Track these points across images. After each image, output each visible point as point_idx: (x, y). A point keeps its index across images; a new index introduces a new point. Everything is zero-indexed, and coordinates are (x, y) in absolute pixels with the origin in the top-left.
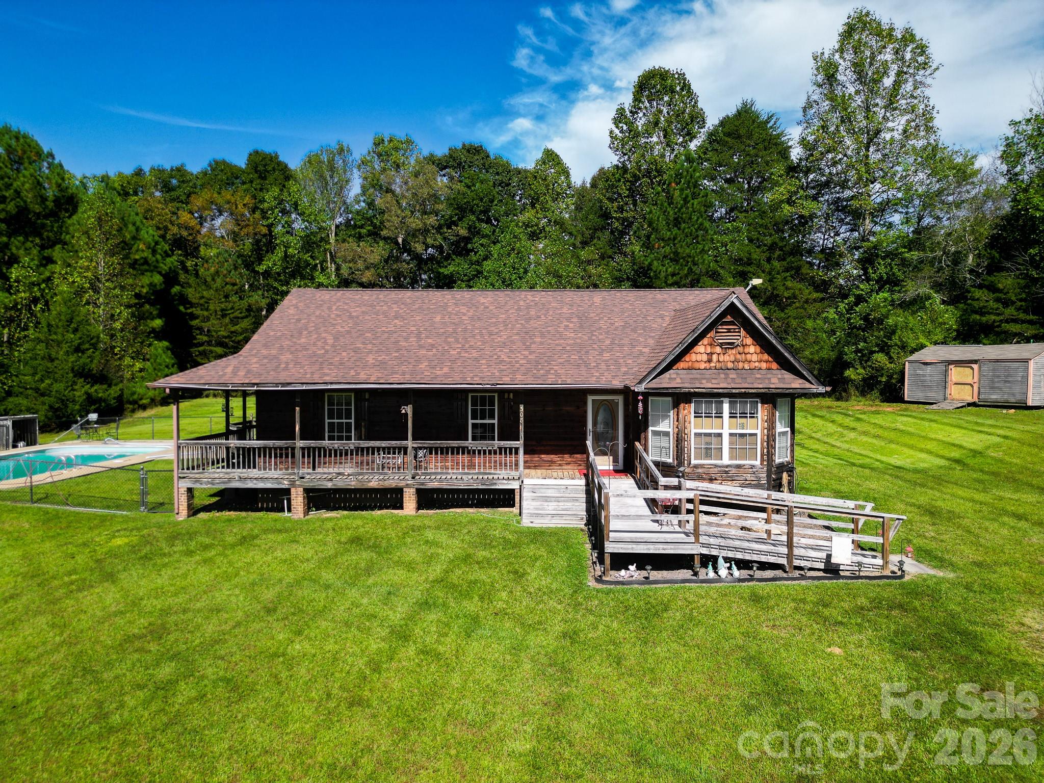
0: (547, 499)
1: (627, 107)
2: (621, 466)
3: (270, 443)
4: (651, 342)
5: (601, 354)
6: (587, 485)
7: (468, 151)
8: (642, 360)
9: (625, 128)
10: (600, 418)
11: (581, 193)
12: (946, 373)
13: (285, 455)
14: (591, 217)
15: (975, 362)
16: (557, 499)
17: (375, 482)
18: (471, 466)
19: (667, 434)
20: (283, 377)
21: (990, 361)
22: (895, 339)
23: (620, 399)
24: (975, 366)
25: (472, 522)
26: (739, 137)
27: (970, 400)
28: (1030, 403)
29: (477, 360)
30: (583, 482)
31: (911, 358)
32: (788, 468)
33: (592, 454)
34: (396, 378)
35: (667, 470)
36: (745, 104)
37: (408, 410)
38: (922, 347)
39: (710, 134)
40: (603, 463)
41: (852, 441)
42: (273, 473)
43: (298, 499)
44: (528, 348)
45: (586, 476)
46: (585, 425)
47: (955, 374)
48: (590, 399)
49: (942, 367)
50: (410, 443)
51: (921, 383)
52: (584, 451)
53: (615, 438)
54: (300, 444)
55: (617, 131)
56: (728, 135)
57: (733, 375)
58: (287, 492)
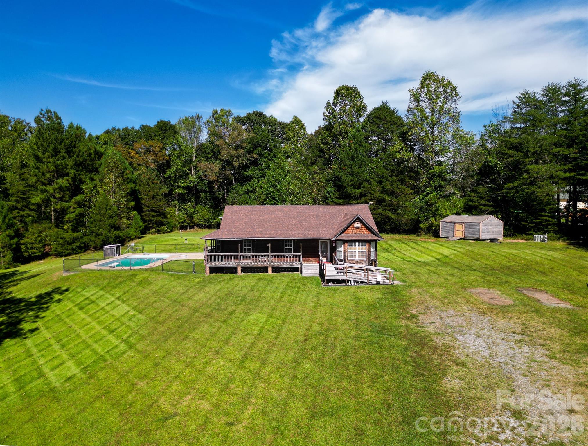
0: (308, 269)
1: (331, 102)
2: (329, 260)
3: (232, 254)
4: (338, 224)
5: (323, 228)
6: (320, 265)
7: (256, 115)
8: (335, 230)
9: (330, 111)
10: (323, 247)
11: (311, 139)
12: (454, 227)
13: (235, 258)
14: (315, 151)
15: (463, 222)
16: (311, 269)
17: (260, 265)
18: (287, 260)
19: (341, 251)
20: (236, 236)
21: (468, 222)
22: (439, 212)
23: (329, 241)
24: (463, 224)
25: (289, 275)
26: (380, 119)
27: (462, 237)
28: (481, 239)
29: (287, 230)
30: (318, 265)
31: (443, 220)
32: (375, 261)
33: (321, 257)
34: (266, 236)
35: (341, 261)
36: (383, 103)
37: (269, 245)
38: (448, 215)
39: (368, 115)
40: (324, 260)
41: (412, 253)
42: (232, 262)
43: (239, 270)
44: (302, 226)
45: (319, 263)
46: (318, 248)
47: (457, 227)
48: (320, 241)
49: (452, 224)
50: (270, 254)
51: (445, 230)
52: (318, 256)
53: (327, 252)
54: (240, 254)
55: (327, 113)
56: (376, 117)
57: (359, 236)
58: (236, 267)
